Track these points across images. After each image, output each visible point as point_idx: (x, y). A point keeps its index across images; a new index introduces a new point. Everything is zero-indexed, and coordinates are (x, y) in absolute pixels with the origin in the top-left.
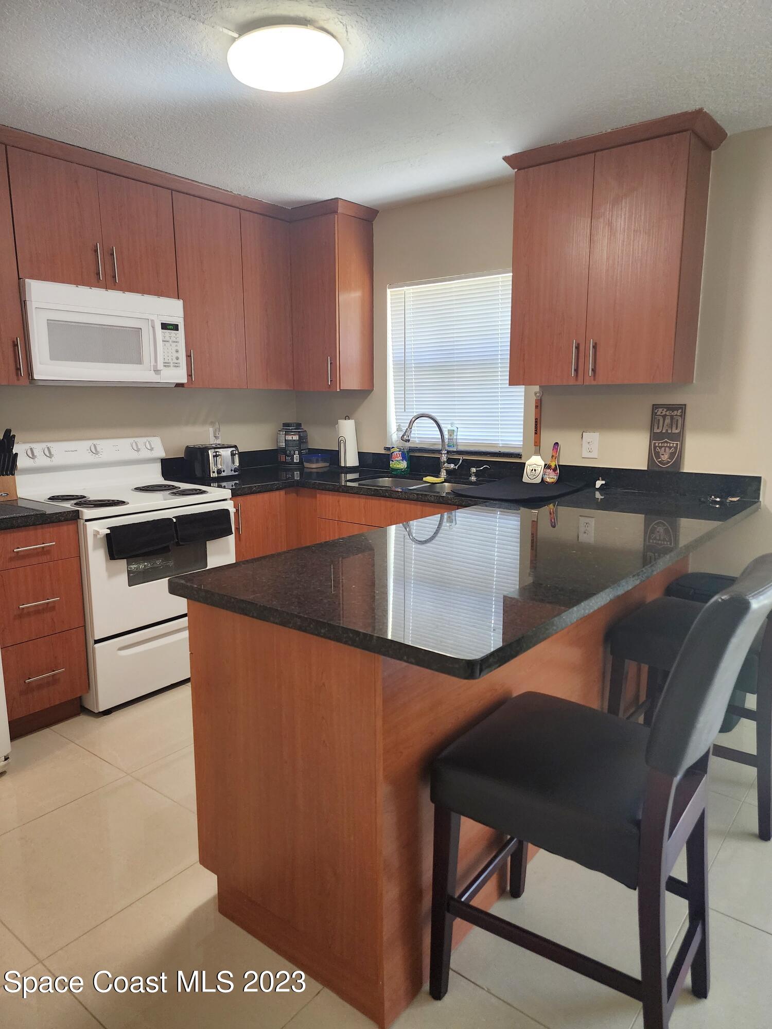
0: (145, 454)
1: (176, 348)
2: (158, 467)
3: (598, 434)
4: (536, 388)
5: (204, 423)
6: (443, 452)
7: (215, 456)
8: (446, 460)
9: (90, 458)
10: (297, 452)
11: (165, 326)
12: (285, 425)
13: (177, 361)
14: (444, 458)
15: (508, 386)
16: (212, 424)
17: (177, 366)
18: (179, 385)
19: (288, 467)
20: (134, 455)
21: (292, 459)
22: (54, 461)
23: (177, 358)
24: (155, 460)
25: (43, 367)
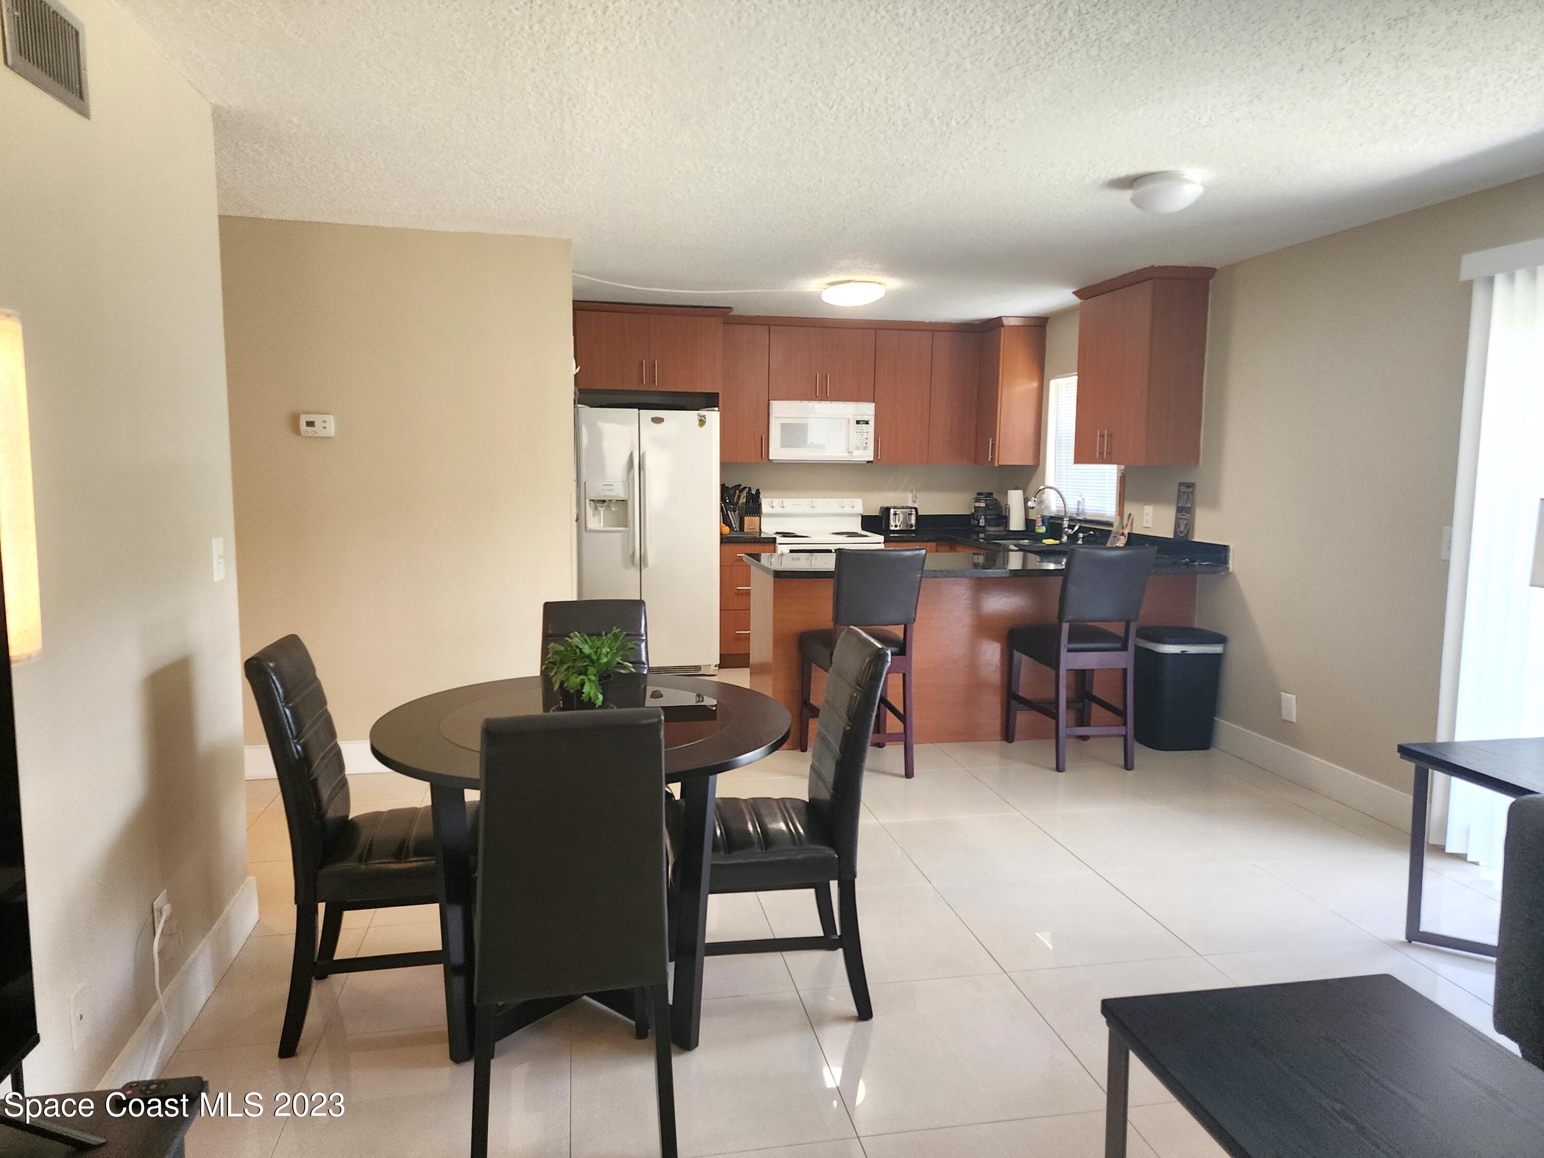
0: (848, 510)
1: (866, 436)
2: (859, 520)
3: (1152, 507)
4: (1123, 467)
5: (905, 489)
6: (1065, 519)
7: (895, 514)
8: (1067, 526)
9: (808, 510)
10: (983, 517)
11: (858, 422)
12: (979, 494)
13: (866, 446)
14: (1066, 524)
15: (1072, 464)
16: (911, 491)
17: (865, 448)
18: (868, 462)
19: (977, 529)
20: (840, 511)
21: (979, 523)
22: (785, 511)
23: (866, 444)
24: (855, 515)
25: (777, 452)
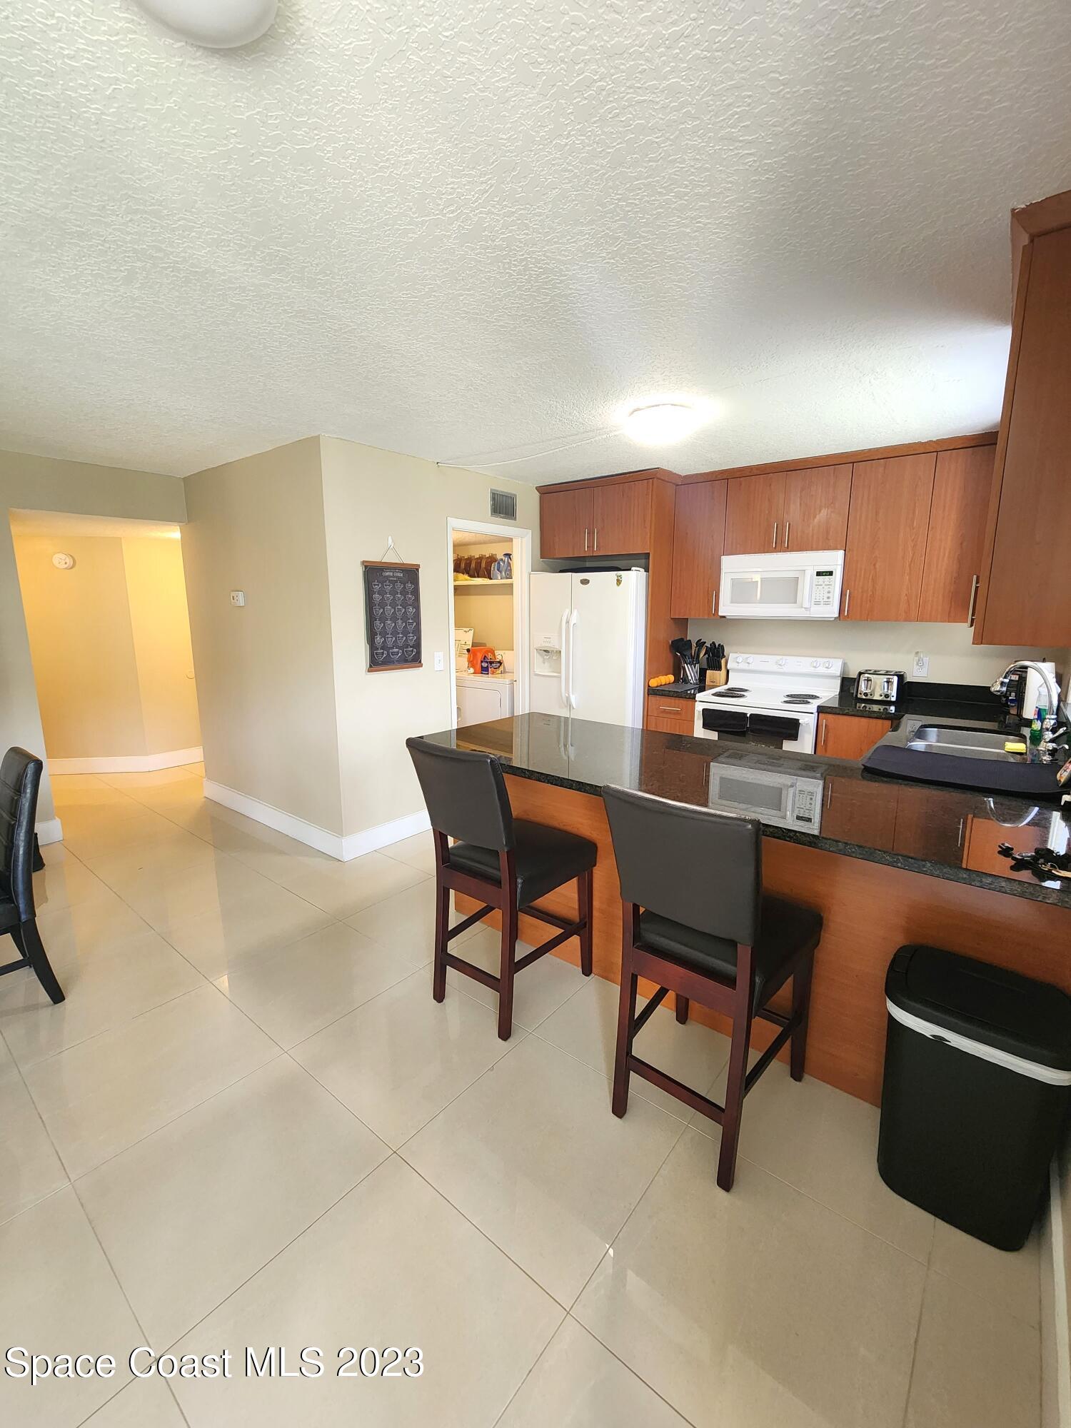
0: (822, 670)
1: (832, 589)
7: (867, 680)
9: (775, 668)
11: (819, 574)
13: (829, 601)
16: (918, 653)
17: (827, 604)
18: (834, 619)
20: (811, 670)
22: (751, 667)
23: (828, 598)
24: (834, 677)
25: (727, 608)
